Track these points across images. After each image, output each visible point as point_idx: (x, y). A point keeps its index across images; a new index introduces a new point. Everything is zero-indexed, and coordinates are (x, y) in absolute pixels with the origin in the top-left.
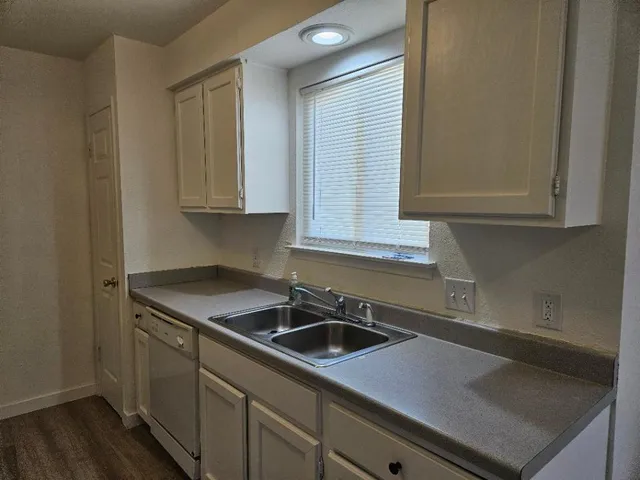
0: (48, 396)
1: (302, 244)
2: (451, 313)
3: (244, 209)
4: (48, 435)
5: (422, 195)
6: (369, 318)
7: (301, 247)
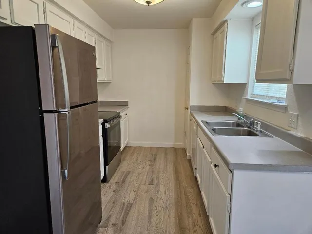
0: (169, 143)
1: (251, 97)
2: (288, 128)
3: (224, 81)
4: (166, 154)
5: (261, 72)
6: (259, 128)
7: (251, 98)
